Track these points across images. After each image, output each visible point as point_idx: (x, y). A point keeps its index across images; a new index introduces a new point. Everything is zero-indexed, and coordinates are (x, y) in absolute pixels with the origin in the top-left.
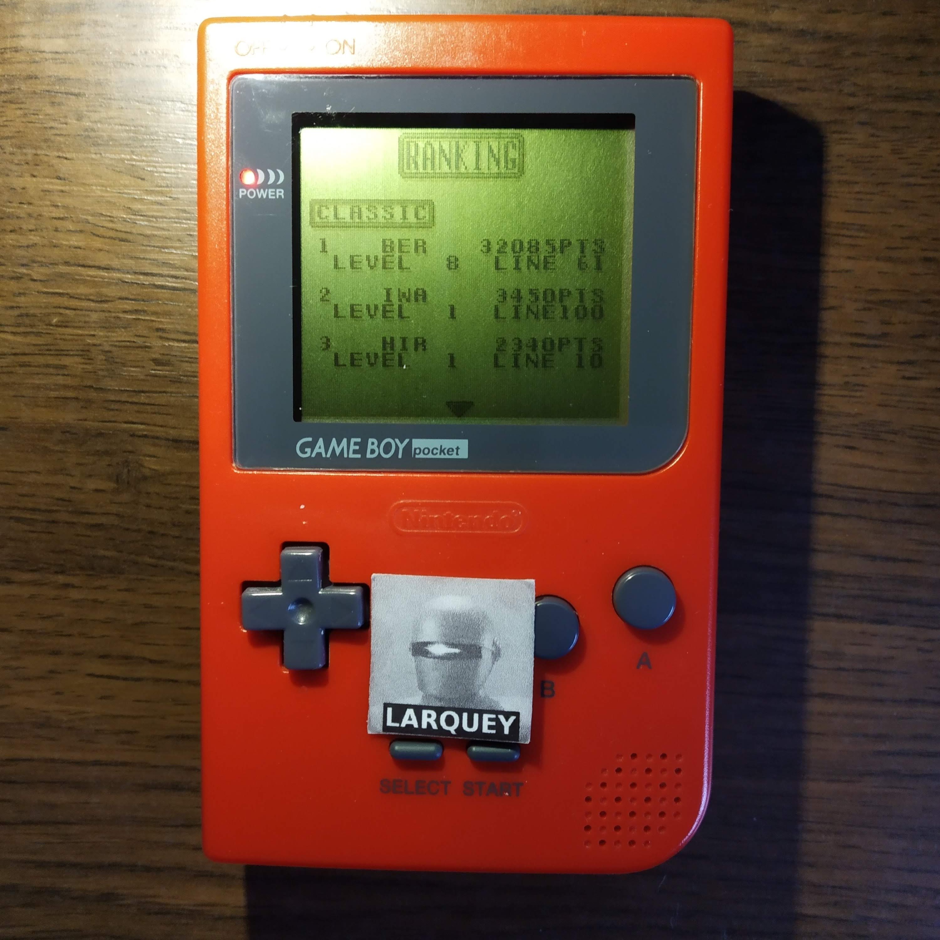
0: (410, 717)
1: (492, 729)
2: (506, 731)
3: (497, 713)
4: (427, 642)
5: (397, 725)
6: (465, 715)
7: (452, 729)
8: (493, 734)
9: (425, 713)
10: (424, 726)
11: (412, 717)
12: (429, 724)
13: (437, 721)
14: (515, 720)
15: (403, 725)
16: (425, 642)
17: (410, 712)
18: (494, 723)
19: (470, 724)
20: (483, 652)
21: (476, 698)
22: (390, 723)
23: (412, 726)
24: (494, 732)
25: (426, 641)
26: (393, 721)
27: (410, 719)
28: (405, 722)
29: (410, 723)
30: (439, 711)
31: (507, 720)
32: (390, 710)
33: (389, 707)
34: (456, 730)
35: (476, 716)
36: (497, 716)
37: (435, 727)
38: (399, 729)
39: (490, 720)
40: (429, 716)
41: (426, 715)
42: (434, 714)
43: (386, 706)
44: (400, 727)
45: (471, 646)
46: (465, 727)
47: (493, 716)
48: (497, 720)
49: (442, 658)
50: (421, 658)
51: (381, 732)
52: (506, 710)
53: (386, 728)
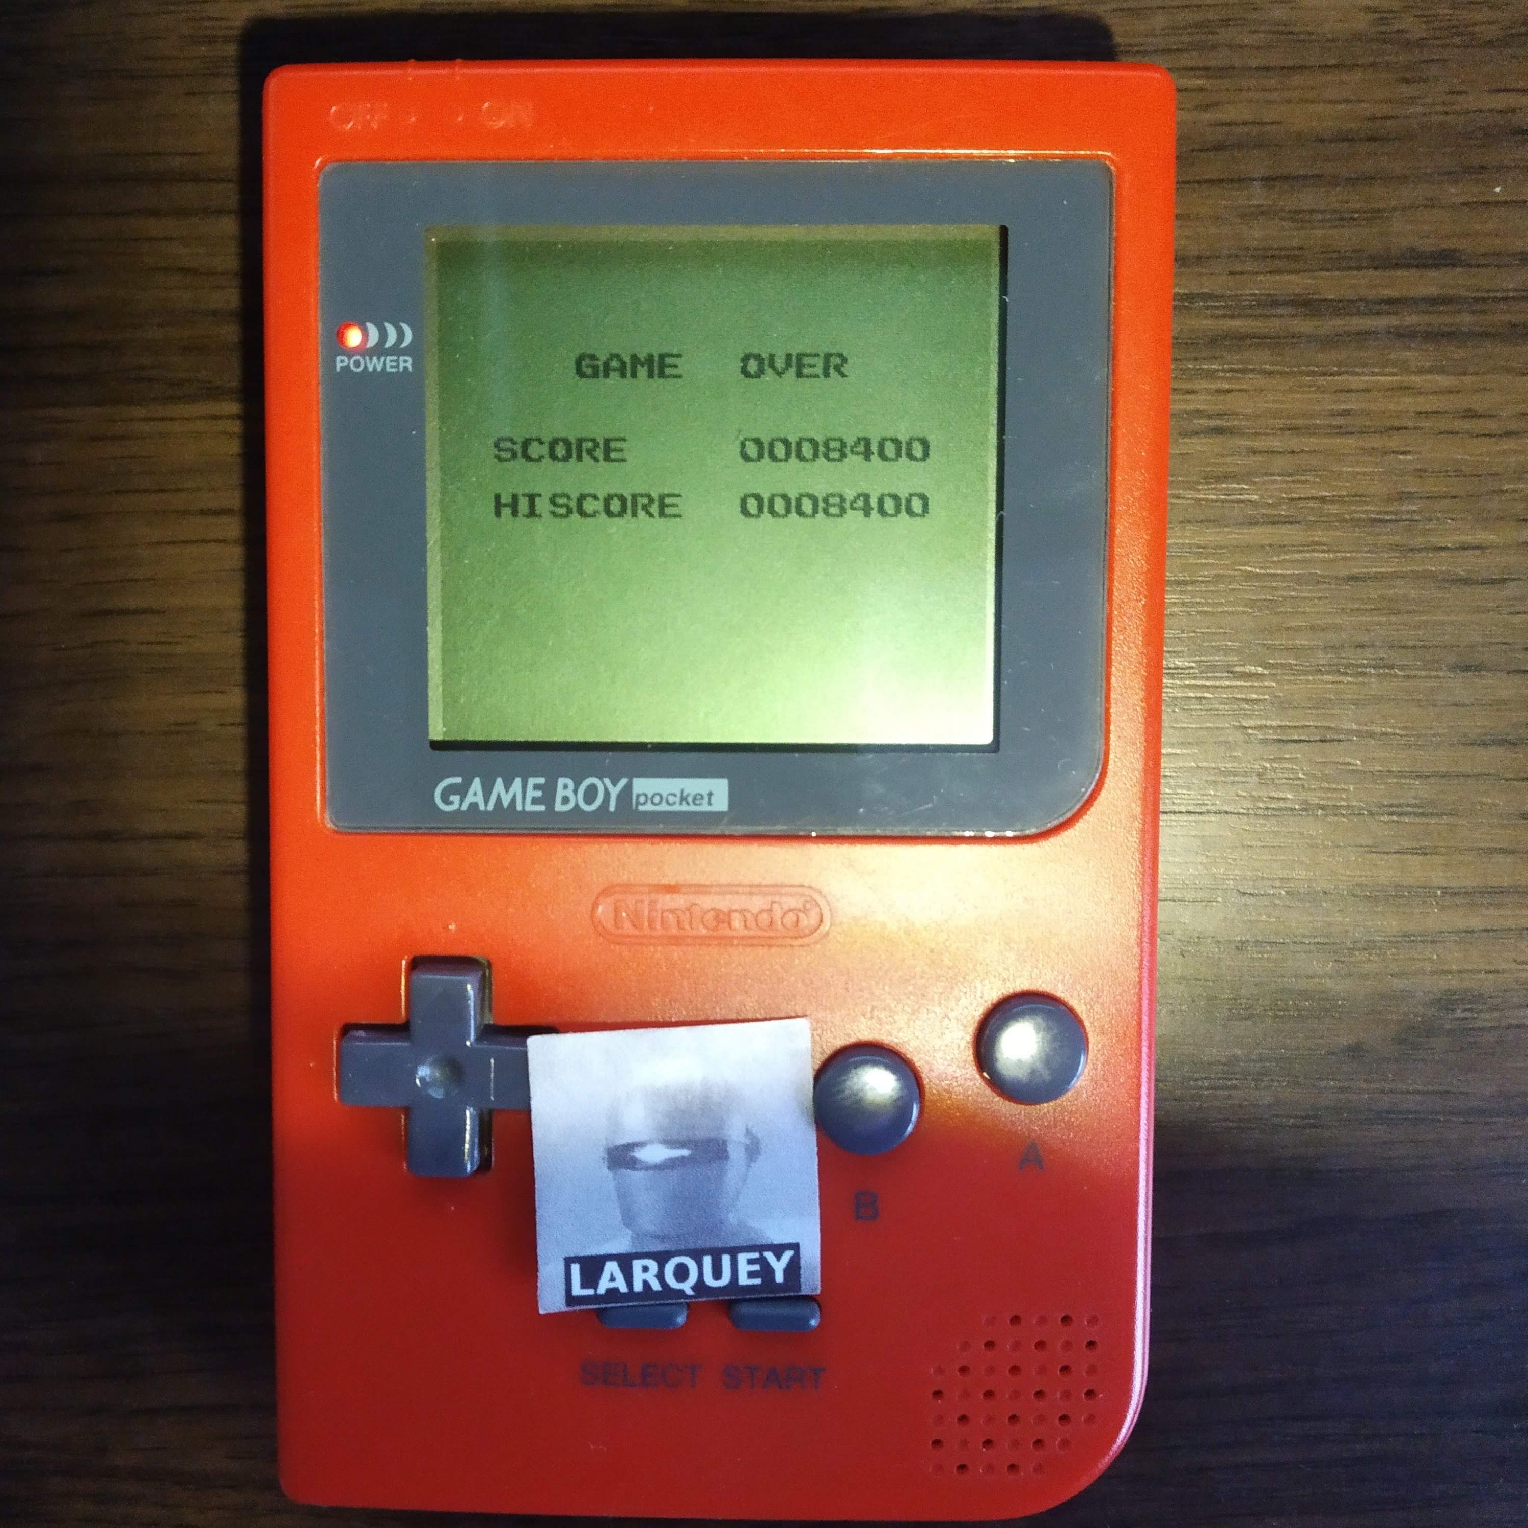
0: (612, 1275)
1: (754, 1278)
2: (779, 1278)
3: (761, 1248)
4: (633, 1144)
5: (591, 1292)
6: (707, 1260)
7: (687, 1287)
8: (757, 1285)
9: (637, 1265)
10: (638, 1287)
11: (615, 1275)
12: (646, 1284)
13: (660, 1276)
14: (792, 1259)
15: (601, 1290)
16: (629, 1144)
17: (611, 1267)
18: (757, 1267)
19: (717, 1274)
20: (731, 1149)
21: (724, 1228)
22: (577, 1290)
23: (616, 1290)
24: (758, 1281)
25: (630, 1141)
26: (583, 1286)
27: (613, 1279)
28: (604, 1285)
29: (612, 1285)
30: (661, 1258)
31: (778, 1257)
32: (575, 1269)
33: (574, 1262)
34: (693, 1288)
35: (726, 1259)
36: (761, 1254)
37: (656, 1286)
38: (596, 1298)
39: (750, 1262)
40: (646, 1269)
41: (640, 1269)
42: (653, 1265)
43: (569, 1261)
44: (596, 1296)
45: (710, 1140)
46: (709, 1280)
47: (756, 1255)
48: (763, 1261)
49: (658, 1167)
50: (624, 1171)
51: (564, 1308)
52: (775, 1242)
53: (571, 1299)
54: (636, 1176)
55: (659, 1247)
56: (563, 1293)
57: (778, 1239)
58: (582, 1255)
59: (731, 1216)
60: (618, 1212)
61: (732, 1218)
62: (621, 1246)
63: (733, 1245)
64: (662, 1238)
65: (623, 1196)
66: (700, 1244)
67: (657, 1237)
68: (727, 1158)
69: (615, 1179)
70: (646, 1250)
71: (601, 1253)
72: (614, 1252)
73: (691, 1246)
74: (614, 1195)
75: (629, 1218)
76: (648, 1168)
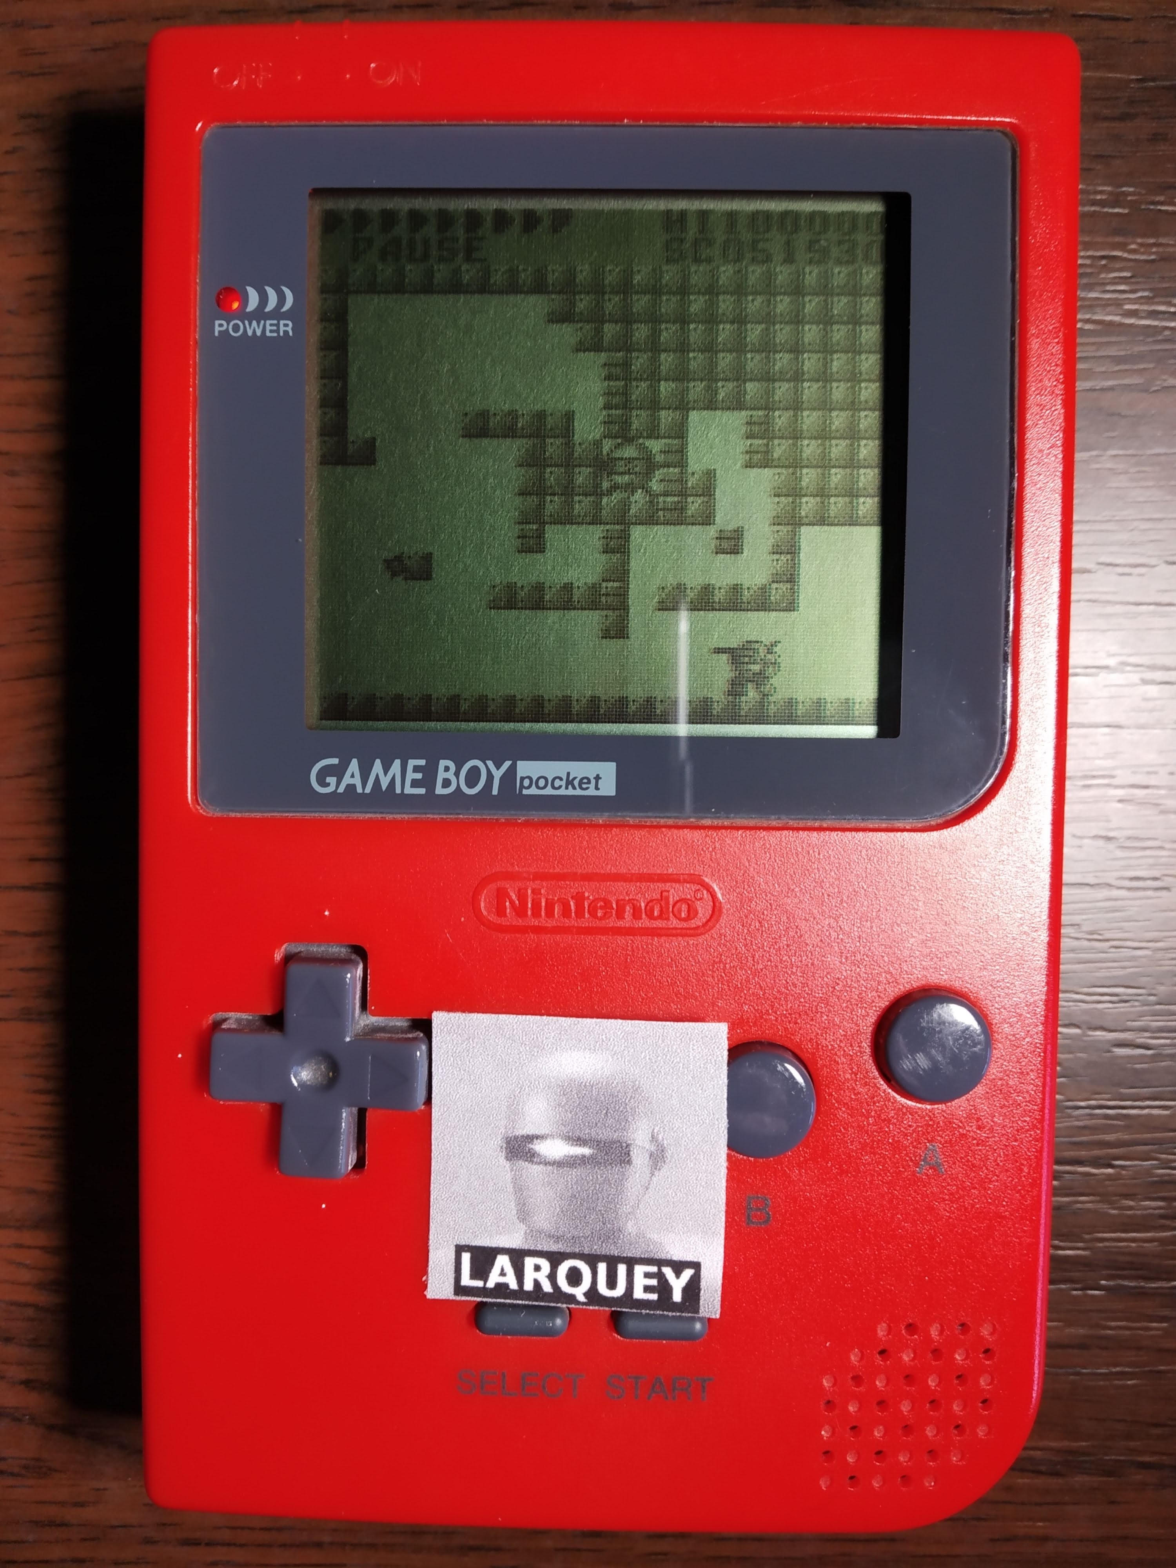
0: (502, 1270)
1: (650, 1292)
2: (677, 1297)
3: (660, 1263)
4: (533, 1135)
5: (479, 1284)
6: (602, 1268)
7: (579, 1292)
8: (653, 1301)
9: (529, 1262)
10: (529, 1286)
11: (506, 1270)
12: (537, 1284)
13: (552, 1277)
14: (692, 1277)
15: (491, 1284)
16: (528, 1136)
17: (503, 1261)
18: (654, 1282)
19: (612, 1283)
20: (635, 1153)
21: (621, 1236)
22: (466, 1280)
23: (506, 1286)
24: (654, 1297)
25: (530, 1134)
26: (473, 1277)
27: (503, 1274)
28: (494, 1279)
29: (502, 1280)
30: (555, 1259)
31: (678, 1274)
32: (466, 1257)
33: (466, 1251)
34: (585, 1294)
35: (622, 1269)
36: (660, 1269)
37: (547, 1287)
38: (483, 1291)
39: (647, 1275)
40: (537, 1268)
41: (533, 1267)
42: (545, 1265)
43: (460, 1250)
44: (484, 1288)
45: (613, 1142)
46: (602, 1288)
47: (654, 1269)
48: (660, 1276)
49: (559, 1164)
50: (522, 1164)
51: (452, 1297)
52: (675, 1258)
53: (459, 1289)
54: (535, 1170)
55: (554, 1248)
56: (452, 1281)
57: (678, 1255)
58: (474, 1244)
59: (630, 1224)
60: (513, 1204)
61: (631, 1227)
62: (515, 1241)
63: (629, 1255)
64: (558, 1239)
65: (519, 1188)
66: (597, 1249)
67: (550, 1236)
68: (629, 1162)
69: (512, 1170)
70: (539, 1248)
71: (494, 1245)
72: (507, 1246)
73: (586, 1252)
74: (510, 1189)
75: (524, 1214)
76: (547, 1163)
